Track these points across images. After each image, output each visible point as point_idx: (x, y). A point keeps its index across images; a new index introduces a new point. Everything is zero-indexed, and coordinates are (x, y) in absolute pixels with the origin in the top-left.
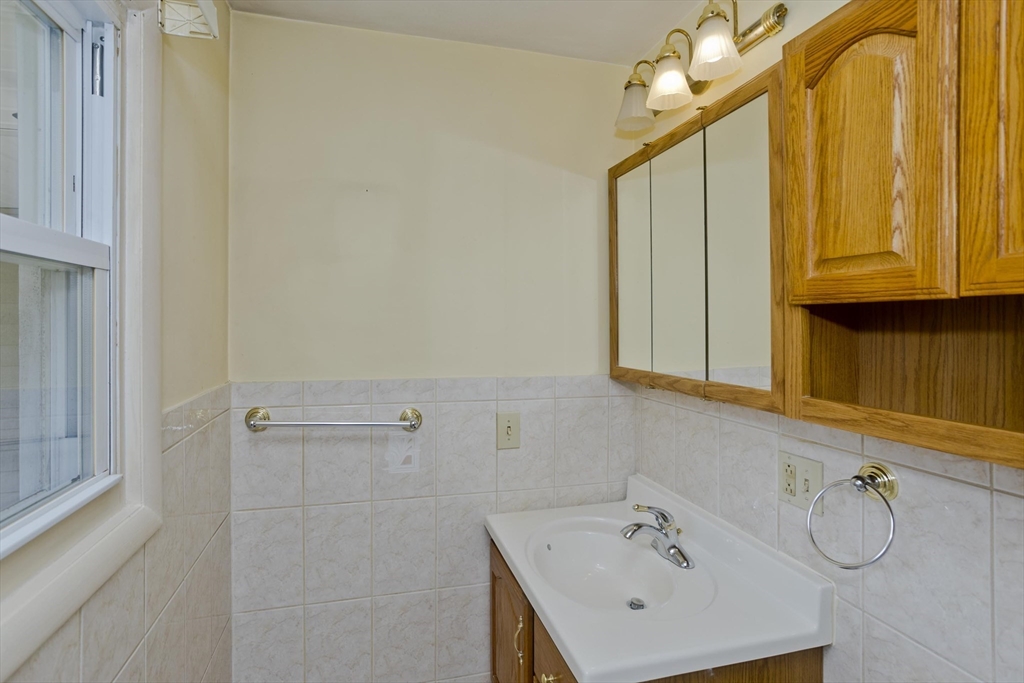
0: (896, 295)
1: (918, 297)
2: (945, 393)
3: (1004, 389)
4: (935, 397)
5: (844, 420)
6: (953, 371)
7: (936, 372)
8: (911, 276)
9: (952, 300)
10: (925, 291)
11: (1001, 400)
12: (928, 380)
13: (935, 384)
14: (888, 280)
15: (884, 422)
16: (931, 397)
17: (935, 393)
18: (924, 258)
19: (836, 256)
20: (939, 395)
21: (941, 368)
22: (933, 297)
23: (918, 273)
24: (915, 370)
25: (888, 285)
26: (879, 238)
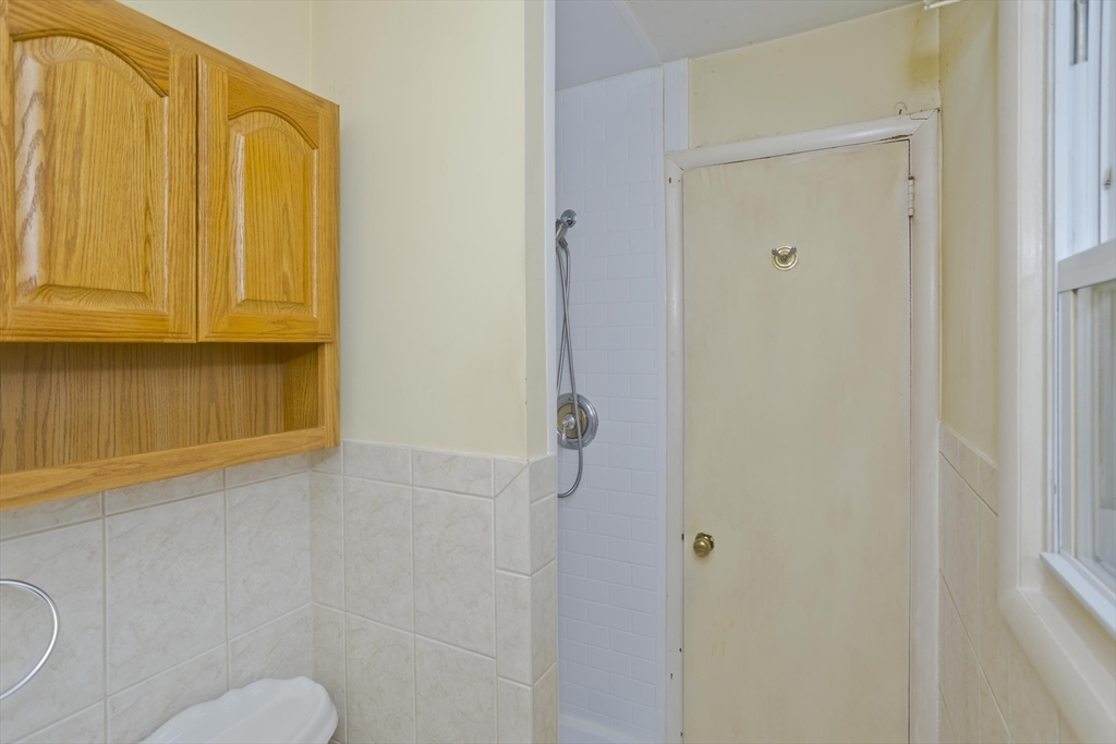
0: (145, 337)
1: (166, 341)
2: (56, 439)
3: (114, 422)
4: (44, 446)
5: (61, 487)
6: (65, 415)
7: (46, 418)
8: (164, 320)
9: (192, 344)
10: (175, 335)
11: (111, 432)
12: (35, 429)
13: (44, 432)
14: (141, 321)
15: (119, 470)
16: (39, 447)
17: (45, 442)
18: (175, 305)
19: (67, 284)
20: (49, 443)
21: (51, 413)
22: (180, 341)
23: (171, 318)
24: (17, 421)
25: (141, 327)
26: (130, 276)
